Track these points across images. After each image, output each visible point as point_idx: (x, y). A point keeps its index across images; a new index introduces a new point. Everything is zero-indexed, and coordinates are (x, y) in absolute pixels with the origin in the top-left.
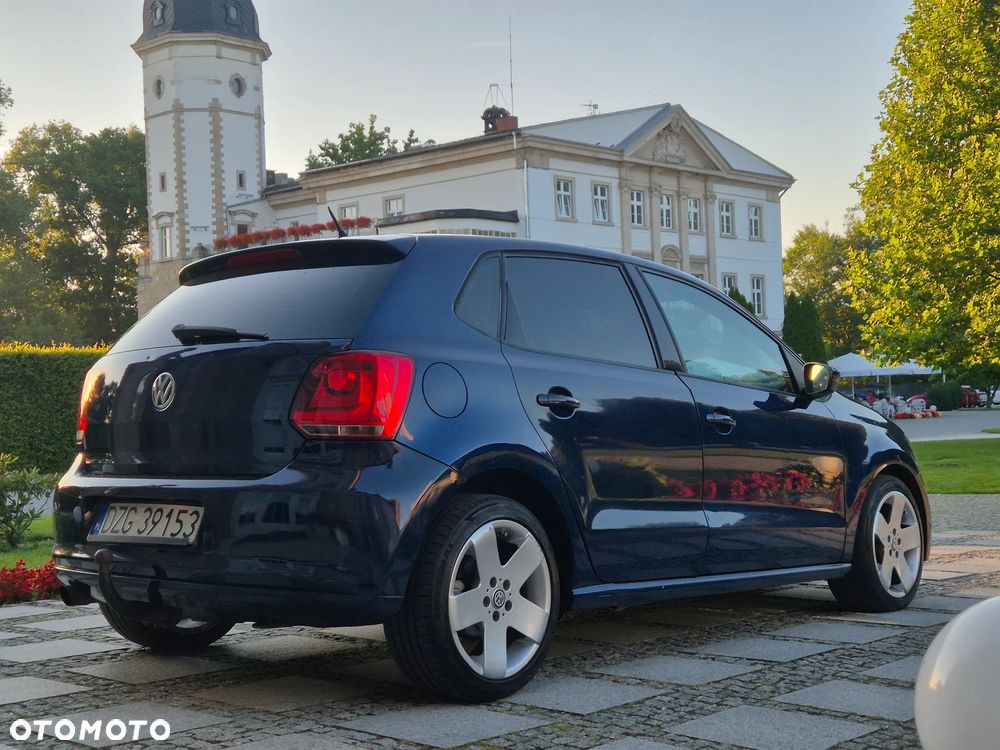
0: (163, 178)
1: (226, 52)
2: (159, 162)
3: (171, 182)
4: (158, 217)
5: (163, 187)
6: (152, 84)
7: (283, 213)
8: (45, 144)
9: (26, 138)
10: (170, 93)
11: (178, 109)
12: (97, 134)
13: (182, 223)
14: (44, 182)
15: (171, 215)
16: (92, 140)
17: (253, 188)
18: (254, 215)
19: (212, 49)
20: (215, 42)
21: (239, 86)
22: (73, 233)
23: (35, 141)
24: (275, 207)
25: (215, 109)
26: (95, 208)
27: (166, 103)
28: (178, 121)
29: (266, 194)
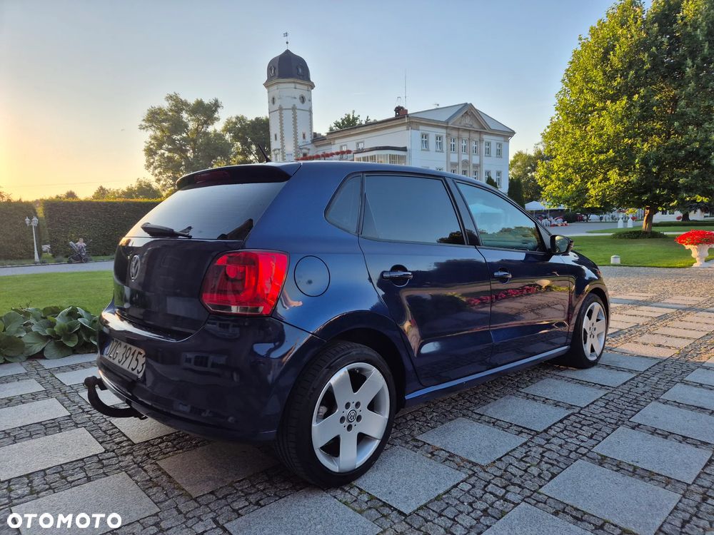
0: (276, 136)
1: (298, 86)
2: (274, 129)
3: (279, 137)
4: (274, 150)
5: (276, 139)
6: (271, 99)
7: (319, 149)
8: (236, 123)
9: (229, 122)
10: (278, 103)
11: (281, 109)
12: (254, 119)
13: (283, 153)
14: (236, 138)
15: (279, 150)
16: (252, 121)
17: (309, 139)
18: (309, 149)
19: (293, 85)
20: (294, 82)
21: (303, 99)
22: (247, 156)
23: (232, 122)
24: (317, 146)
25: (294, 109)
26: (254, 147)
27: (276, 106)
28: (281, 114)
29: (313, 142)
